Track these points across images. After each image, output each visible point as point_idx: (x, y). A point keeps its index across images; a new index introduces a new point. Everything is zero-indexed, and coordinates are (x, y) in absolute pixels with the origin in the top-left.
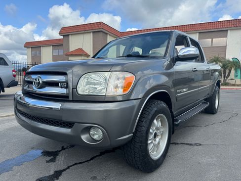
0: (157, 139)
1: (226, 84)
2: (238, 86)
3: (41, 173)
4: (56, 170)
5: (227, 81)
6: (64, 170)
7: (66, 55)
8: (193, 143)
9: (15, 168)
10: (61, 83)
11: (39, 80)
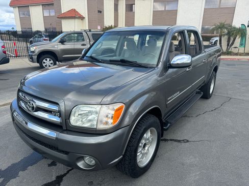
0: (146, 148)
1: (228, 53)
2: (240, 55)
3: (44, 179)
4: (57, 175)
5: (230, 50)
6: (65, 175)
7: (58, 18)
8: (181, 139)
9: (21, 173)
10: (54, 112)
11: (32, 104)
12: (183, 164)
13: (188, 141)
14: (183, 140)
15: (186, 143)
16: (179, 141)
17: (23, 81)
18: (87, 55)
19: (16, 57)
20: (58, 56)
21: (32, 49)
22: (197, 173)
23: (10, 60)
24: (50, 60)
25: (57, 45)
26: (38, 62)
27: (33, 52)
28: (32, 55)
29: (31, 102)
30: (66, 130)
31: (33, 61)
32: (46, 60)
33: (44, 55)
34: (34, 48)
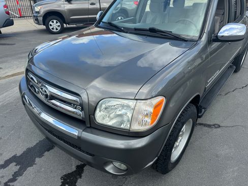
3: (64, 168)
4: (77, 164)
8: (211, 124)
9: (37, 160)
10: (74, 105)
11: (46, 92)
12: (217, 156)
13: (219, 126)
14: (214, 125)
15: (218, 129)
16: (209, 126)
17: (30, 56)
18: (104, 20)
19: (21, 17)
20: (65, 17)
21: (37, 9)
22: (235, 169)
23: (14, 21)
24: (57, 22)
25: (64, 4)
26: (44, 24)
27: (38, 12)
28: (37, 17)
29: (44, 89)
30: (91, 127)
31: (38, 23)
32: (53, 22)
33: (50, 16)
34: (39, 7)
